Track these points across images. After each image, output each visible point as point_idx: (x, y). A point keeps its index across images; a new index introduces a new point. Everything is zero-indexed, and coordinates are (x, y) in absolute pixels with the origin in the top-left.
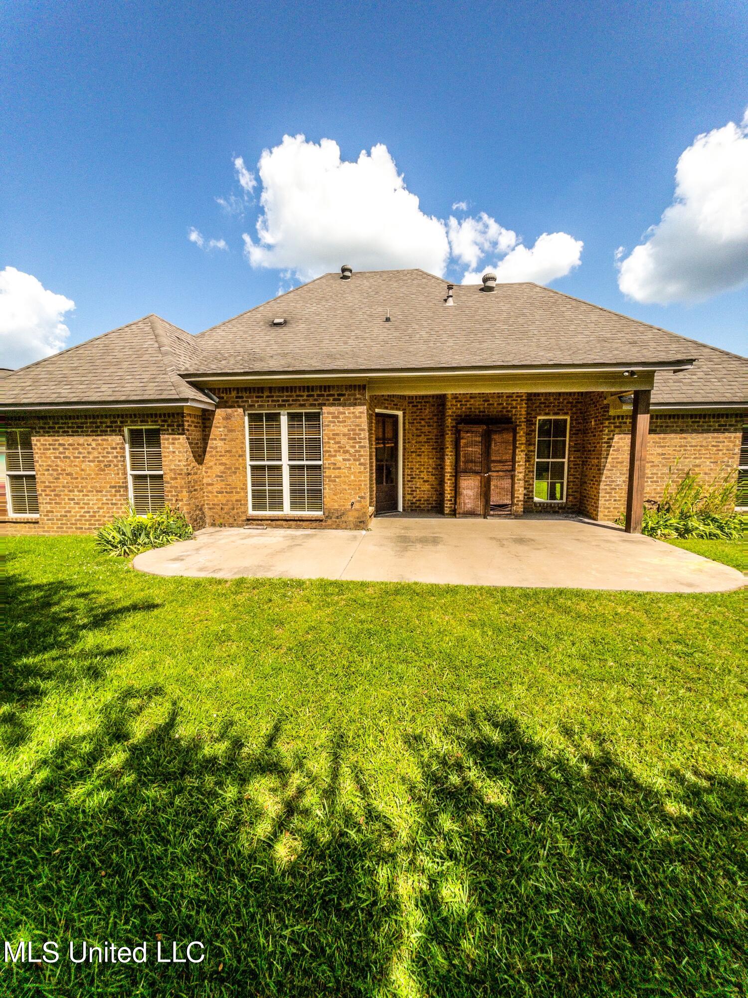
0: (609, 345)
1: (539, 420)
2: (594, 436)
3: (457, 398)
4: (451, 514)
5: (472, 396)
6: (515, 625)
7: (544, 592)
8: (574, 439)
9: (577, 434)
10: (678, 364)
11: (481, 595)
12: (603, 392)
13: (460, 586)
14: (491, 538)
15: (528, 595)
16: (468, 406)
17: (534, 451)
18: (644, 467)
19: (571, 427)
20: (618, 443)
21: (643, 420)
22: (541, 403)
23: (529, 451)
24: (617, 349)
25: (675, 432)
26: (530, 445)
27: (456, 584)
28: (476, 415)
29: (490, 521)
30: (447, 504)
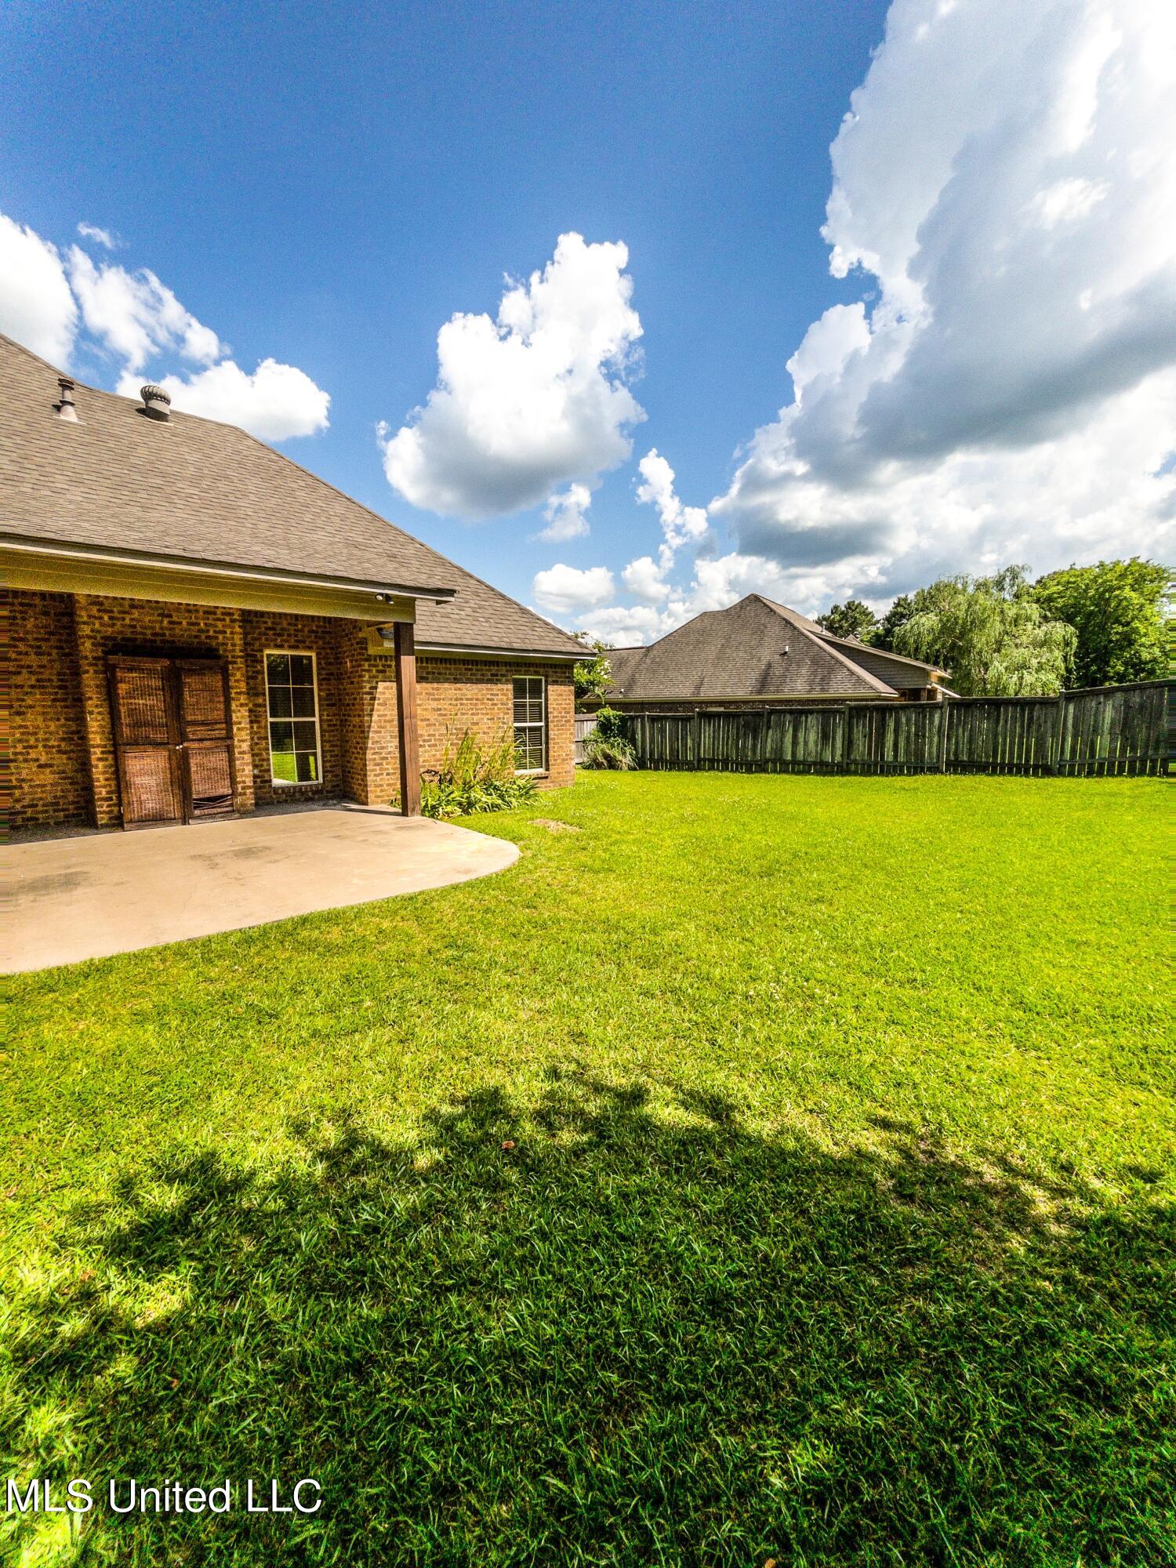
0: (359, 553)
1: (269, 656)
2: (352, 683)
3: (101, 604)
4: (113, 825)
5: (134, 605)
6: (224, 994)
7: (279, 927)
8: (324, 687)
9: (329, 680)
10: (442, 593)
11: (163, 961)
12: (356, 621)
13: (118, 957)
14: (193, 857)
15: (248, 938)
16: (127, 621)
17: (265, 706)
18: (416, 726)
19: (318, 669)
20: (384, 693)
21: (408, 663)
22: (267, 629)
23: (255, 705)
24: (368, 561)
25: (447, 681)
26: (256, 695)
27: (109, 955)
28: (146, 640)
29: (194, 827)
30: (102, 809)
